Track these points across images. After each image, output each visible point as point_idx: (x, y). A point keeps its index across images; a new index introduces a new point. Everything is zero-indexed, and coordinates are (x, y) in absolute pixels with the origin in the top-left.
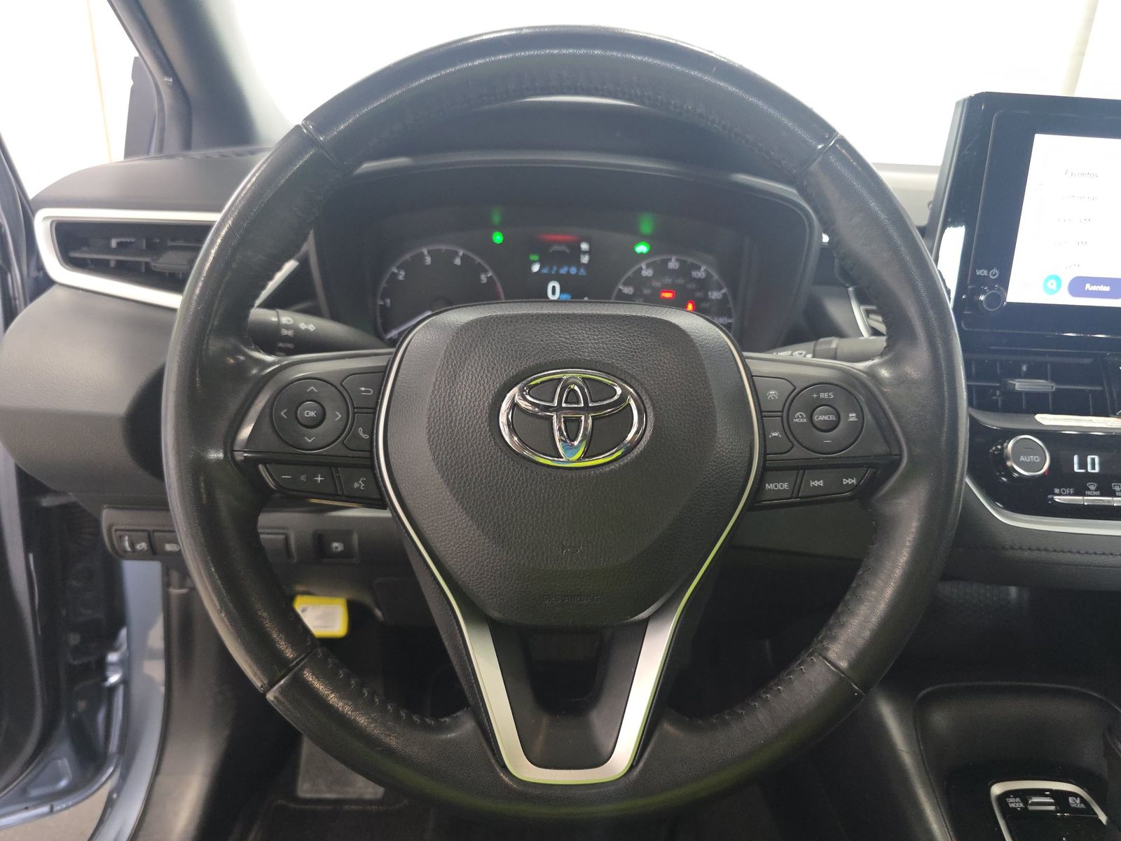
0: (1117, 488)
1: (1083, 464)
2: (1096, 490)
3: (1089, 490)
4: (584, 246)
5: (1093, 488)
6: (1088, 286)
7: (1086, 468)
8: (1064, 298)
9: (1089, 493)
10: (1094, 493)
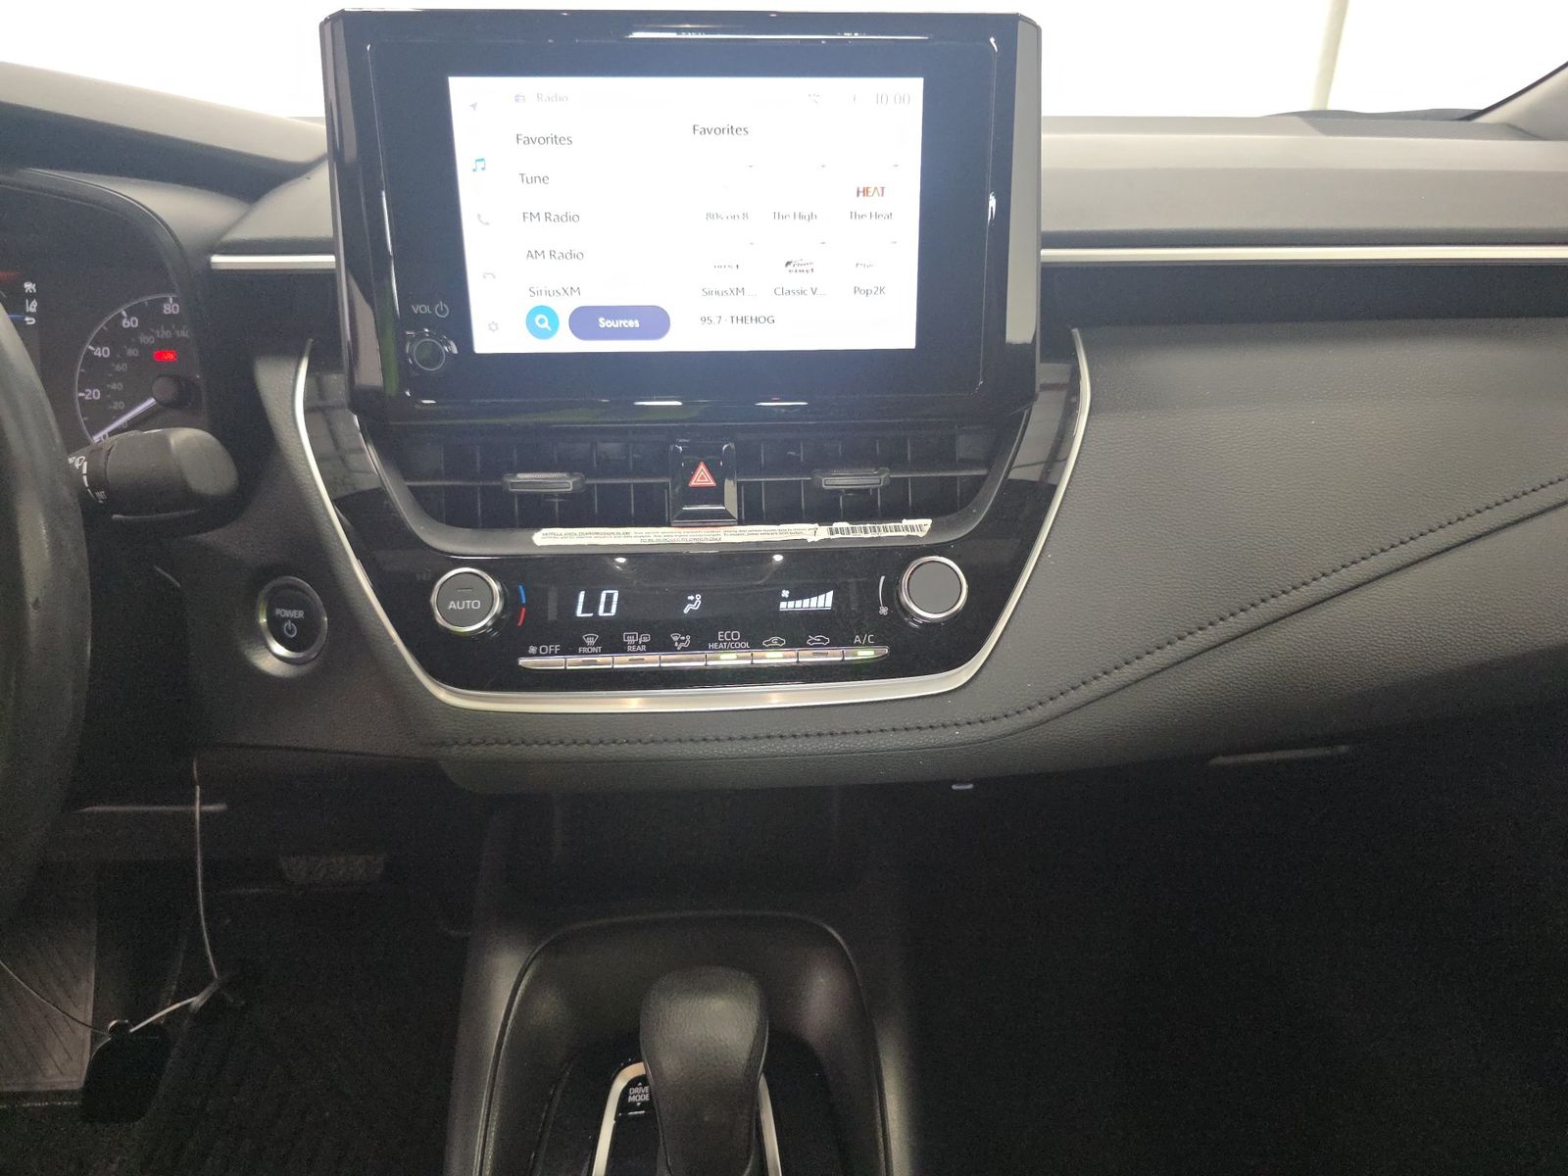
0: (631, 640)
1: (591, 604)
2: (595, 645)
3: (584, 644)
4: (29, 286)
5: (590, 641)
6: (603, 323)
7: (595, 610)
8: (565, 342)
9: (585, 650)
10: (594, 649)
